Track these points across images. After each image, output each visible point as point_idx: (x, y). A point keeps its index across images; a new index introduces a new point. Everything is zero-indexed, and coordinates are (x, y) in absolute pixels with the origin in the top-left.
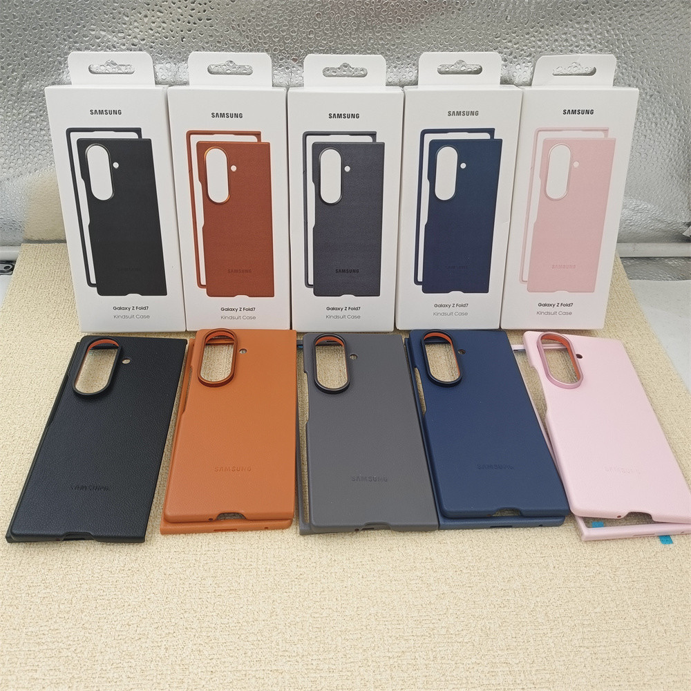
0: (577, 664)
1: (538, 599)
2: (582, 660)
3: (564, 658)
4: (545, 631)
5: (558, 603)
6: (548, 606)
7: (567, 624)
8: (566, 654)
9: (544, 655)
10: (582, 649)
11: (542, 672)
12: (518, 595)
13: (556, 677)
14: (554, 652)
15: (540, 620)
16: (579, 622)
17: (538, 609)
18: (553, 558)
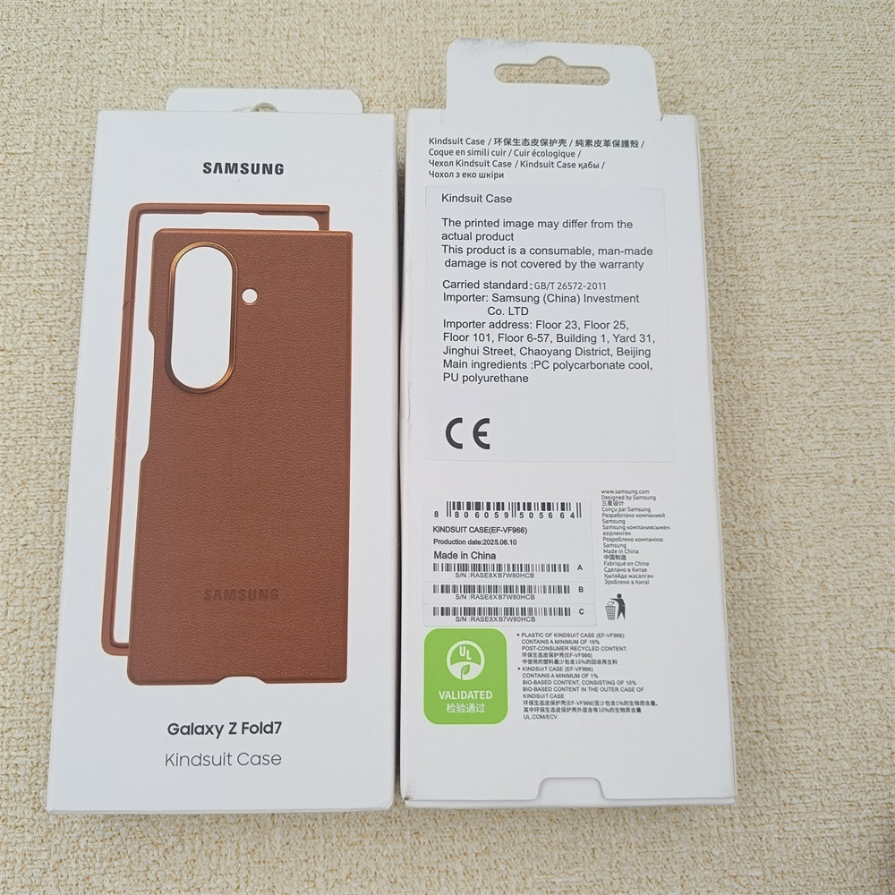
0: (867, 683)
1: (811, 553)
2: (879, 676)
3: (844, 672)
4: (815, 619)
5: (851, 559)
6: (827, 567)
7: (861, 603)
8: (849, 662)
9: (806, 666)
10: (882, 654)
11: (798, 699)
12: (771, 544)
13: (824, 709)
14: (826, 661)
15: (808, 597)
16: (885, 598)
17: (807, 573)
18: (856, 461)
